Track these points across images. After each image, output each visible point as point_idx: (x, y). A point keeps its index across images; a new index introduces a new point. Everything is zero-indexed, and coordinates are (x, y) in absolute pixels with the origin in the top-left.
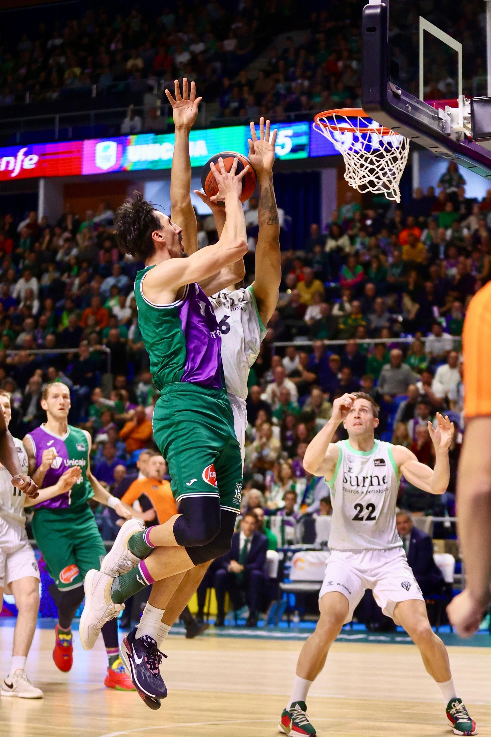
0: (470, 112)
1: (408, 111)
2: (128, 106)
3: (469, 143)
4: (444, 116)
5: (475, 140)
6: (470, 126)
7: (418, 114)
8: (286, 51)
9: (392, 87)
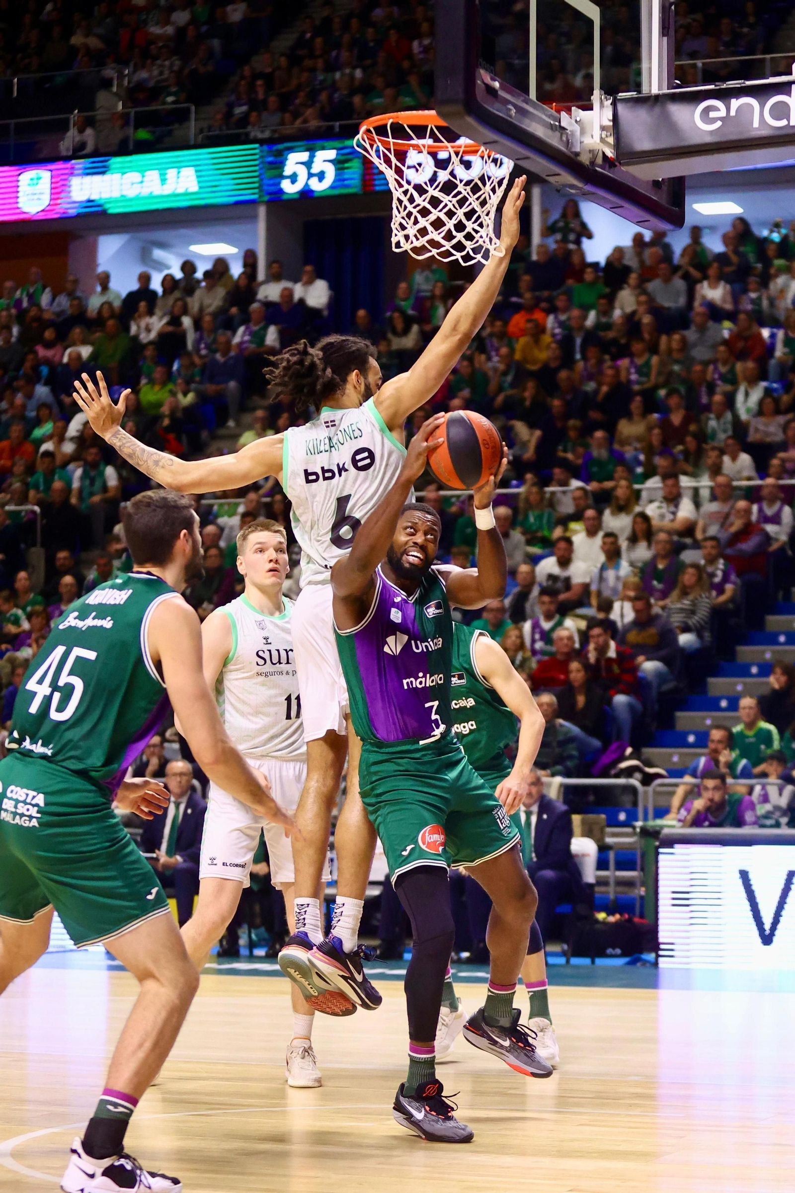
0: (611, 118)
1: (510, 116)
2: (72, 112)
3: (610, 167)
4: (570, 124)
5: (620, 163)
6: (611, 140)
7: (527, 121)
8: (327, 21)
9: (484, 76)
